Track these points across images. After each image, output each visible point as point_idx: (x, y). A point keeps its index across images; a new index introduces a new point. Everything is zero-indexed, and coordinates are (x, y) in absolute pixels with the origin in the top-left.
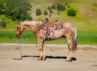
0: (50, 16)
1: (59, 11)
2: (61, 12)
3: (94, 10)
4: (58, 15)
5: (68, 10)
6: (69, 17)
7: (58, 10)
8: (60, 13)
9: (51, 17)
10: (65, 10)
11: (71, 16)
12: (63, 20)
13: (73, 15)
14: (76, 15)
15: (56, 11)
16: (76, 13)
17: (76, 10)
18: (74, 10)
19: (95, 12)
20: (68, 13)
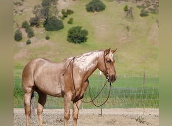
0: (29, 43)
1: (49, 32)
2: (53, 33)
3: (128, 28)
4: (47, 41)
5: (70, 29)
6: (72, 44)
7: (47, 30)
8: (50, 36)
9: (30, 45)
10: (62, 30)
11: (75, 42)
12: (58, 53)
13: (80, 41)
14: (87, 40)
15: (42, 33)
16: (87, 37)
17: (87, 29)
18: (82, 29)
19: (130, 33)
20: (70, 37)
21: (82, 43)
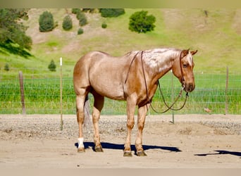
0: (80, 32)
1: (106, 19)
2: (112, 19)
3: (206, 12)
4: (103, 30)
5: (133, 15)
6: (135, 34)
7: (104, 16)
8: (107, 24)
9: (83, 35)
10: (122, 16)
11: (139, 31)
12: (118, 45)
13: (145, 29)
14: (155, 29)
15: (97, 19)
16: (154, 24)
17: (154, 15)
18: (148, 14)
19: (209, 19)
20: (132, 24)
21: (148, 32)
